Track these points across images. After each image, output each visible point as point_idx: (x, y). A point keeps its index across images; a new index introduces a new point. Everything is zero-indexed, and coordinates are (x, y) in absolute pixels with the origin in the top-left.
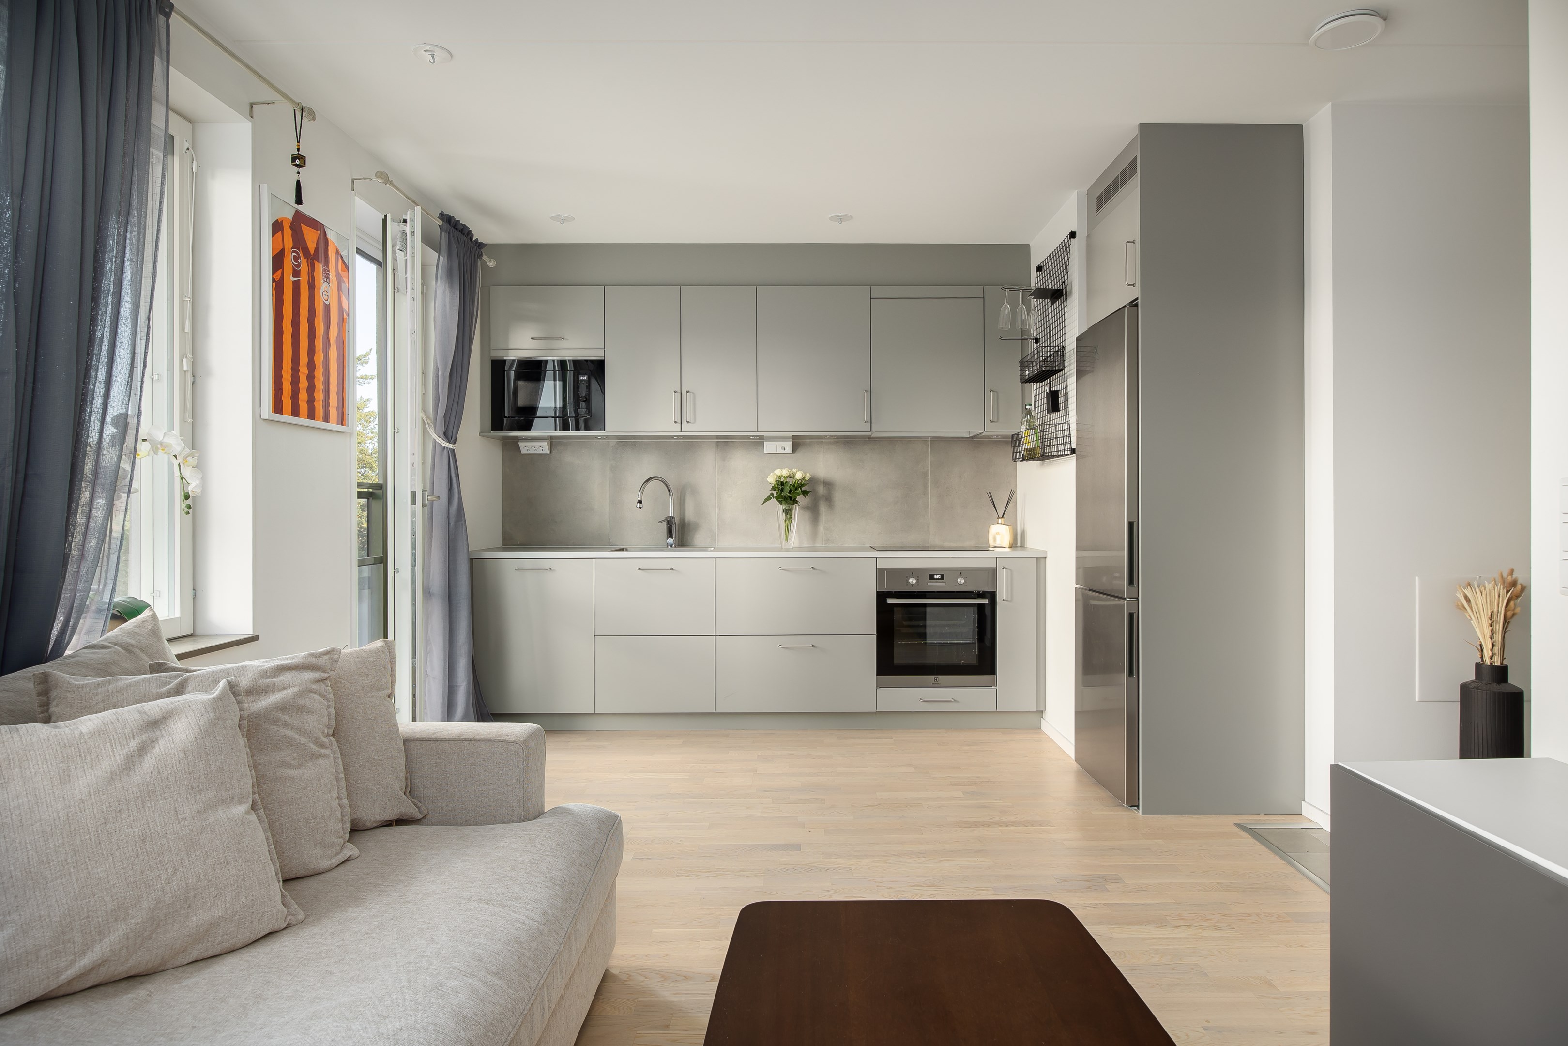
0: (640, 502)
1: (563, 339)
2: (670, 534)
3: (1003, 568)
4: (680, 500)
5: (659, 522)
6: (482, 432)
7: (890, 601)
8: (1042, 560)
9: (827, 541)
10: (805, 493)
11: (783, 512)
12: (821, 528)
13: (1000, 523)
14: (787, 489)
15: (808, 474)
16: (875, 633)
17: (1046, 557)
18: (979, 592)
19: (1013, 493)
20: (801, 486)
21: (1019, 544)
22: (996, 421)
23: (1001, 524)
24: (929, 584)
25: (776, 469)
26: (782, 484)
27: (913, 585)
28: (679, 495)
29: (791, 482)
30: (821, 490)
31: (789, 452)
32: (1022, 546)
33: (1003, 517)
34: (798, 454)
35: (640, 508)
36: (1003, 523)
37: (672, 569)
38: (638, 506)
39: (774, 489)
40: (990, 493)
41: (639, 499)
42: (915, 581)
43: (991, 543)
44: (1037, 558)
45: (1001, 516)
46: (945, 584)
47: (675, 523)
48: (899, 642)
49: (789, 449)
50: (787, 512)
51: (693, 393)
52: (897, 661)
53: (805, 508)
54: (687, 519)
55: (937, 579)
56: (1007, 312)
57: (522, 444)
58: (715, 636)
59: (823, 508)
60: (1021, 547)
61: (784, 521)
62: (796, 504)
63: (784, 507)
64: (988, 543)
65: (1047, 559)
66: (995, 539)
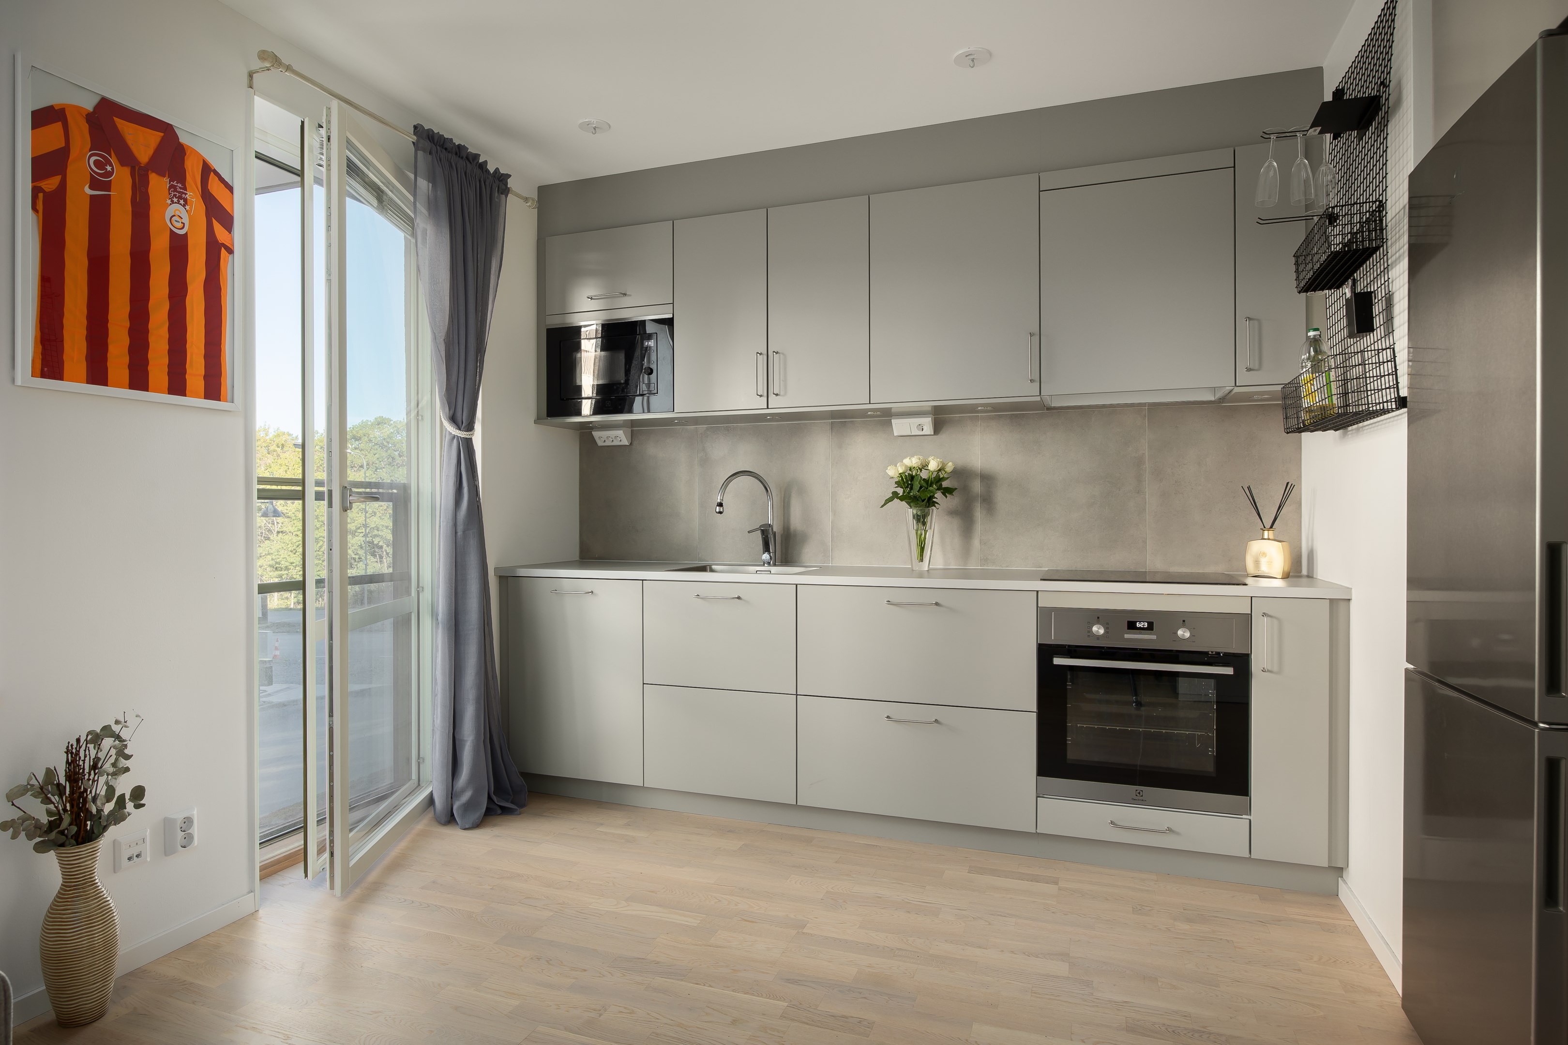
0: (720, 505)
1: (625, 294)
2: (766, 549)
3: (1264, 615)
4: (784, 503)
5: (749, 532)
6: (538, 420)
7: (1057, 661)
8: (1342, 604)
9: (985, 560)
10: (947, 491)
11: (914, 518)
12: (976, 542)
13: (1266, 536)
14: (917, 486)
15: (950, 464)
16: (1035, 710)
17: (1349, 600)
18: (1218, 653)
19: (1289, 489)
20: (939, 480)
21: (1304, 572)
22: (1257, 367)
23: (1269, 539)
24: (1126, 636)
25: (906, 457)
26: (912, 478)
27: (1098, 637)
28: (783, 495)
29: (924, 475)
30: (977, 487)
31: (929, 433)
32: (1310, 576)
33: (1271, 527)
34: (943, 437)
35: (720, 513)
36: (1271, 537)
37: (739, 598)
38: (717, 510)
39: (898, 484)
40: (1249, 488)
41: (719, 501)
42: (1102, 631)
43: (1251, 568)
44: (1332, 601)
45: (1268, 525)
46: (1154, 637)
47: (774, 534)
48: (1078, 725)
49: (928, 429)
50: (921, 519)
51: (783, 354)
52: (1073, 754)
53: (953, 513)
54: (792, 527)
55: (1140, 628)
56: (1272, 173)
57: (596, 434)
58: (797, 695)
59: (979, 513)
60: (1308, 576)
61: (915, 531)
62: (933, 508)
63: (915, 512)
64: (1245, 568)
65: (1353, 604)
66: (1257, 563)
